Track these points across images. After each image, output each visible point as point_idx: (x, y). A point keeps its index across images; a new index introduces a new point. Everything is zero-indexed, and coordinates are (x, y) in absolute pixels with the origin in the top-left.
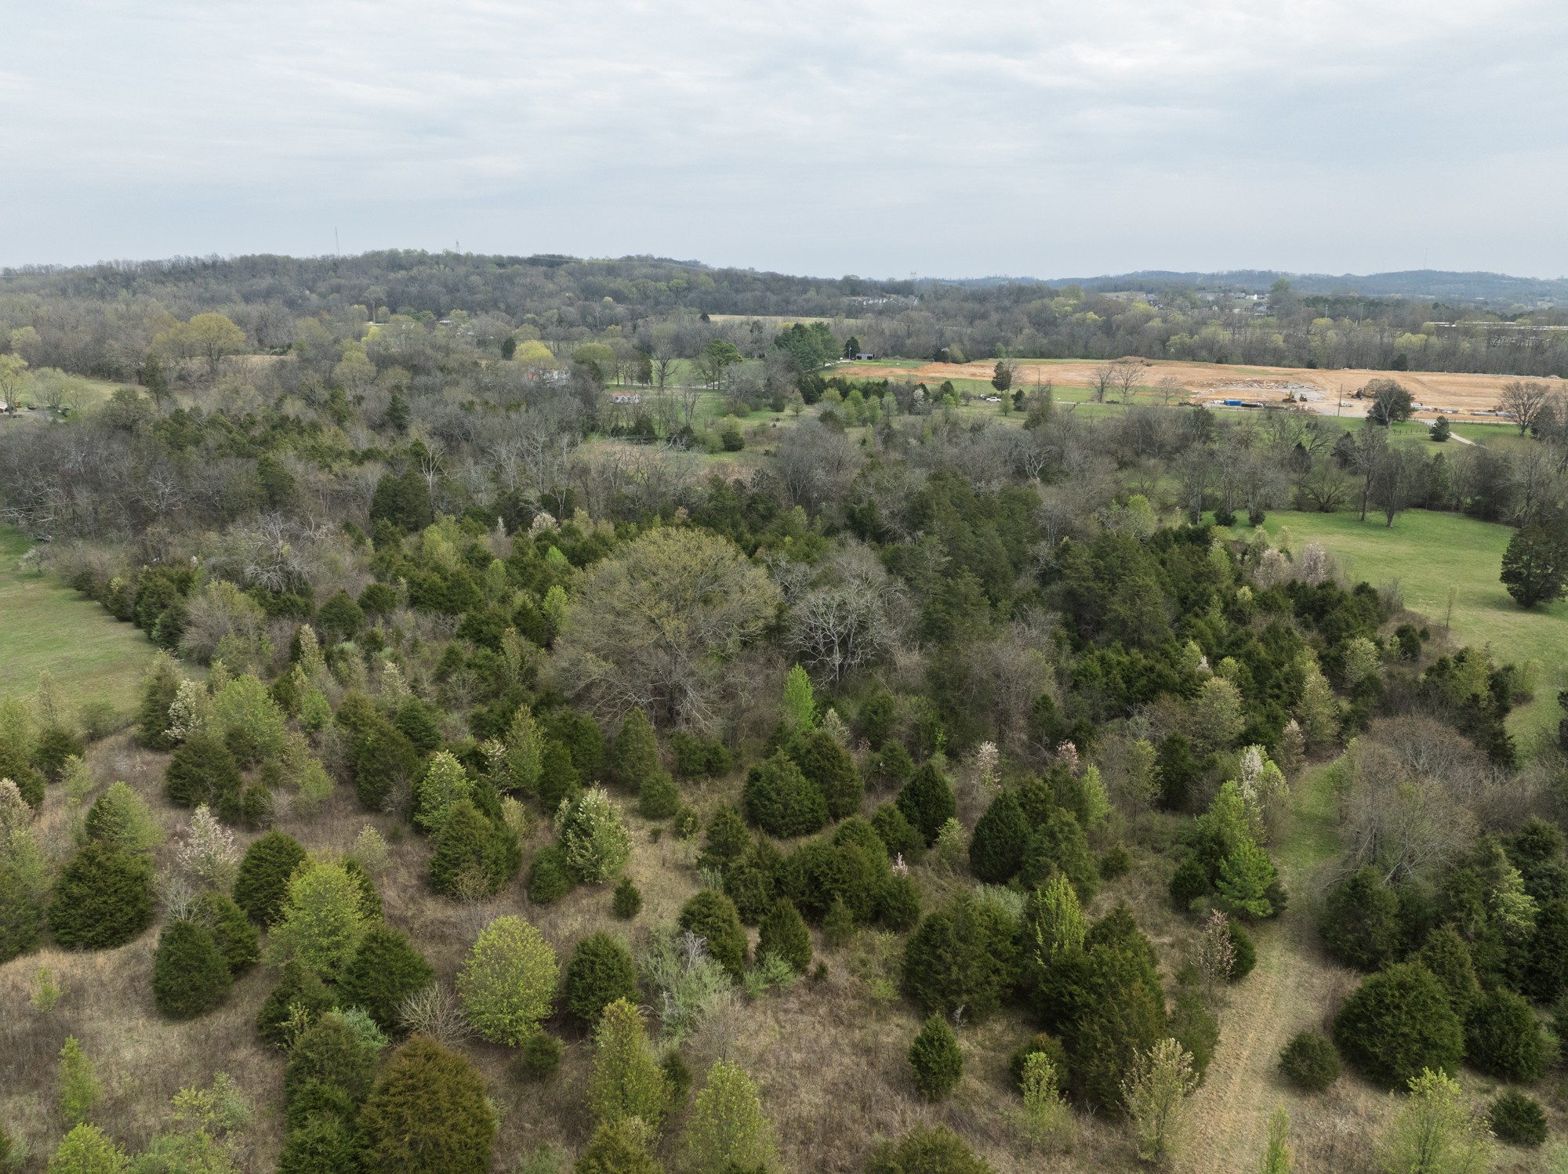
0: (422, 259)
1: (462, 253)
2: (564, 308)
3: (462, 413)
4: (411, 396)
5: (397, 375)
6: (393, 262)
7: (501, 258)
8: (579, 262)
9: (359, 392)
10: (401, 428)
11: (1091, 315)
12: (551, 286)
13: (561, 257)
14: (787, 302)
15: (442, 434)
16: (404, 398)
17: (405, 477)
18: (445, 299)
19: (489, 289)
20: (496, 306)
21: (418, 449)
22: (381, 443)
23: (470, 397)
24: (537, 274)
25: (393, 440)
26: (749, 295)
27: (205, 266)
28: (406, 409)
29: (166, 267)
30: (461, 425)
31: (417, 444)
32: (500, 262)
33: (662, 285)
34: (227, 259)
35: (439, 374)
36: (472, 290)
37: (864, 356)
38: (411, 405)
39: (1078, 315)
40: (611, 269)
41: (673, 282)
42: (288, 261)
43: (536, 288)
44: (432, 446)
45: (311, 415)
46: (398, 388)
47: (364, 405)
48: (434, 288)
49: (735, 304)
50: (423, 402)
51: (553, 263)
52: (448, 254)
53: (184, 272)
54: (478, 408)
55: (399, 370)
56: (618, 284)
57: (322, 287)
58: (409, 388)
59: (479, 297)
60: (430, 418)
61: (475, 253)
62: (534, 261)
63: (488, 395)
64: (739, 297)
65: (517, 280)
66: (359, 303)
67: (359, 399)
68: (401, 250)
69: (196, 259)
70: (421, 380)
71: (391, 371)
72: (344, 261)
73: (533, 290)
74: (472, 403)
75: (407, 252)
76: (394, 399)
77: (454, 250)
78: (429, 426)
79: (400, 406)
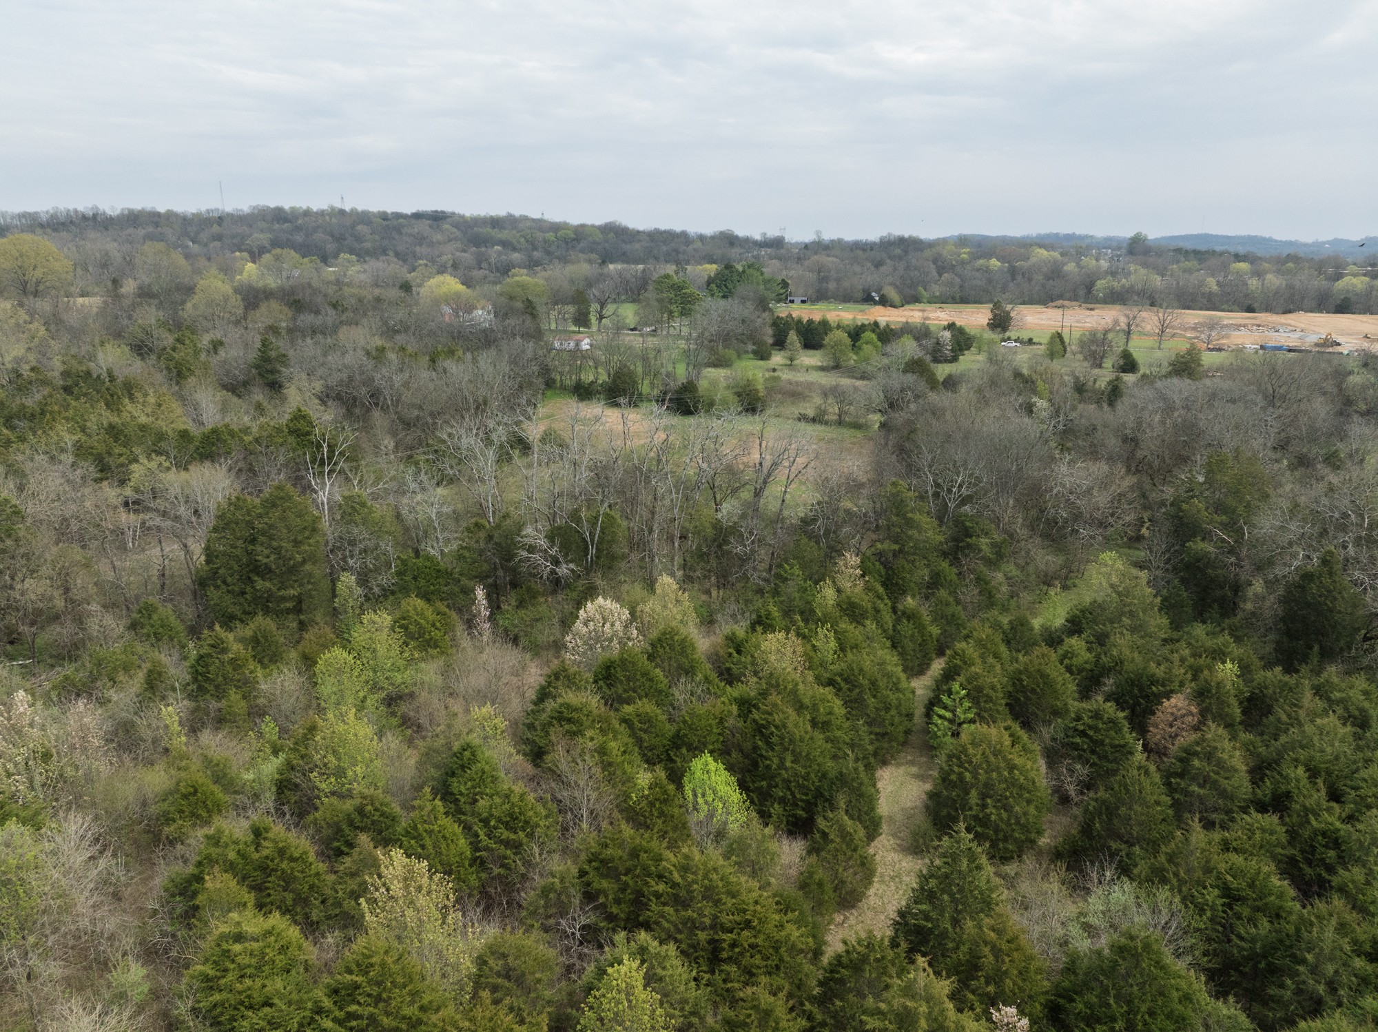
0: (307, 213)
1: (347, 209)
2: (458, 254)
3: (370, 364)
4: (292, 341)
5: (273, 313)
6: (279, 216)
7: (385, 213)
8: (463, 217)
9: (218, 335)
10: (275, 386)
11: (994, 263)
12: (438, 237)
13: (443, 212)
14: (677, 252)
15: (338, 397)
16: (280, 344)
17: (271, 504)
18: (331, 247)
19: (377, 237)
20: (384, 252)
21: (301, 425)
22: (241, 416)
23: (378, 341)
24: (423, 227)
25: (259, 408)
26: (637, 246)
27: (85, 218)
28: (283, 359)
29: (44, 218)
30: (369, 381)
31: (299, 416)
32: (384, 216)
33: (550, 236)
34: (109, 212)
35: (331, 312)
36: (359, 239)
37: (798, 300)
38: (291, 353)
39: (982, 262)
40: (495, 222)
41: (560, 234)
42: (170, 215)
43: (424, 238)
44: (324, 418)
45: (135, 368)
46: (274, 330)
47: (222, 353)
48: (319, 236)
49: (624, 254)
50: (308, 348)
51: (438, 218)
52: (333, 208)
53: (63, 224)
54: (392, 356)
55: (274, 305)
56: (505, 235)
57: (204, 237)
58: (290, 331)
59: (368, 245)
60: (320, 372)
61: (360, 208)
62: (418, 216)
63: (400, 339)
64: (627, 247)
65: (404, 230)
66: (241, 251)
67: (216, 345)
68: (287, 207)
69: (76, 211)
70: (307, 319)
71: (263, 308)
72: (230, 215)
73: (421, 239)
74: (381, 350)
75: (293, 209)
76: (265, 343)
77: (338, 205)
78: (318, 386)
79: (273, 354)
